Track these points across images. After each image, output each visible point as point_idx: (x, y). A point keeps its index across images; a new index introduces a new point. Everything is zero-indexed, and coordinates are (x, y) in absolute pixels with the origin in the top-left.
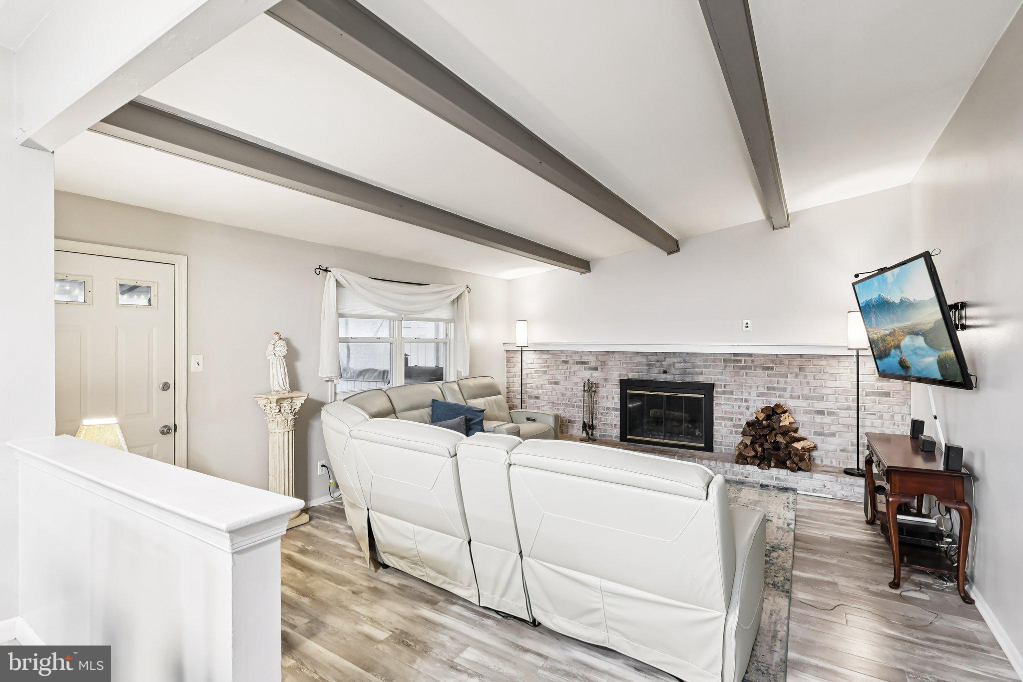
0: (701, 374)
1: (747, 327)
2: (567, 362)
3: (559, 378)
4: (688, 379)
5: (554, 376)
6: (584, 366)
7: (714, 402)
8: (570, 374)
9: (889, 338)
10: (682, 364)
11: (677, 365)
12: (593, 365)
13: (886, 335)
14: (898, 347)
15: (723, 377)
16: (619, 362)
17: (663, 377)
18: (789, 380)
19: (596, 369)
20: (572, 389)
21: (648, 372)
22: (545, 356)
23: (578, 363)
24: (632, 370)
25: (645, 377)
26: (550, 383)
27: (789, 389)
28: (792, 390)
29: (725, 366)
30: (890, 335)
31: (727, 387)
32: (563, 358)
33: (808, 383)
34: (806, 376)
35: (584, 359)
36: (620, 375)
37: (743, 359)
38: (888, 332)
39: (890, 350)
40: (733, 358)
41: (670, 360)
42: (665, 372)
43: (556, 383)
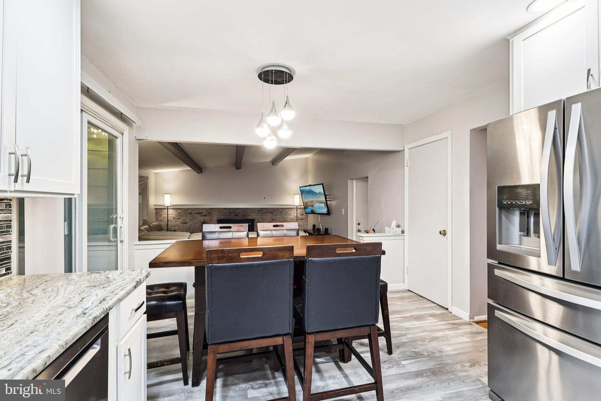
0: (250, 216)
1: (264, 198)
2: (191, 213)
3: (187, 221)
4: (245, 218)
5: (184, 220)
6: (200, 215)
7: (255, 226)
8: (193, 218)
9: (309, 203)
10: (243, 212)
11: (241, 213)
12: (204, 214)
13: (308, 202)
14: (313, 206)
15: (258, 217)
16: (217, 212)
17: (235, 218)
18: (278, 216)
19: (206, 216)
20: (194, 225)
21: (229, 216)
22: (179, 211)
23: (197, 213)
24: (222, 216)
25: (228, 218)
26: (182, 223)
27: (278, 220)
28: (279, 219)
29: (258, 213)
30: (310, 202)
31: (259, 220)
32: (189, 211)
33: (283, 217)
34: (282, 215)
35: (201, 211)
36: (217, 218)
37: (264, 210)
38: (309, 201)
39: (308, 207)
40: (260, 209)
41: (238, 211)
42: (236, 216)
43: (186, 223)
